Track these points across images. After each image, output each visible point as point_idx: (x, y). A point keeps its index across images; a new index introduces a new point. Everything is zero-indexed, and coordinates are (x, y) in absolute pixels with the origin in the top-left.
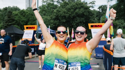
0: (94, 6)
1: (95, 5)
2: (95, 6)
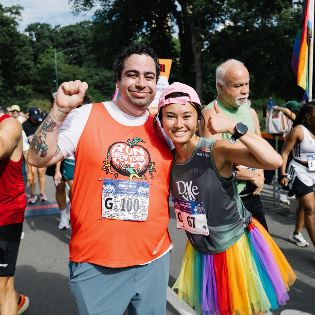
0: (19, 22)
1: (20, 17)
2: (21, 20)
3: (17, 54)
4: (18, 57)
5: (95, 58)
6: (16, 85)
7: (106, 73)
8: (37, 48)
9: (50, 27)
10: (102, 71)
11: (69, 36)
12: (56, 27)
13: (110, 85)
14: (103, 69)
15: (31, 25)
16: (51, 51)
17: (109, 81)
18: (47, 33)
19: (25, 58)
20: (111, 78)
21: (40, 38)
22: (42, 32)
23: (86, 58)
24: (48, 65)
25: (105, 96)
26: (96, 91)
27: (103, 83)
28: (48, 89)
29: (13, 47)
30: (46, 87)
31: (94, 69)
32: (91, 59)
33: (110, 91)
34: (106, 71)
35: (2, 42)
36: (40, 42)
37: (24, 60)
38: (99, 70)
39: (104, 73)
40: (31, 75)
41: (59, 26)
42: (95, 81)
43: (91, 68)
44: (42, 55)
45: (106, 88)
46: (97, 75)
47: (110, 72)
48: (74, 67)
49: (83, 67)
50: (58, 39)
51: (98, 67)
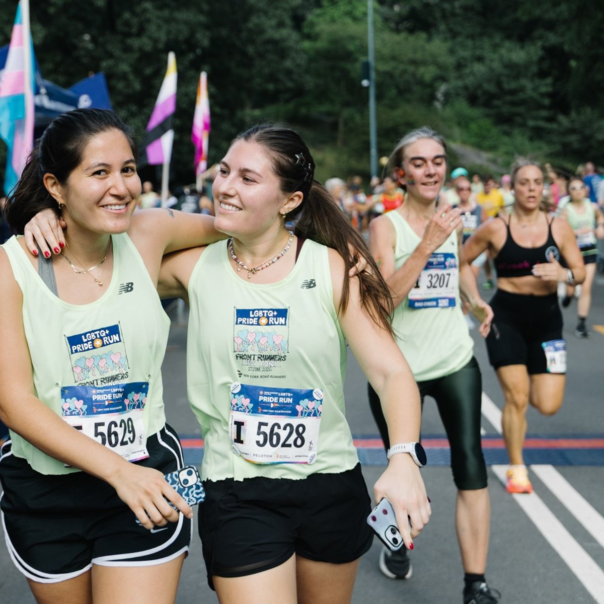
4: (254, 20)
6: (242, 107)
7: (510, 50)
10: (495, 47)
13: (522, 89)
14: (497, 39)
17: (517, 77)
19: (273, 22)
20: (527, 66)
23: (443, 11)
24: (335, 41)
25: (506, 127)
26: (475, 112)
27: (499, 84)
30: (324, 108)
31: (469, 43)
32: (458, 11)
33: (521, 109)
34: (507, 44)
37: (272, 27)
38: (486, 43)
39: (503, 51)
40: (289, 73)
42: (469, 81)
43: (459, 39)
44: (318, 11)
45: (509, 98)
46: (480, 59)
47: (522, 47)
48: (412, 39)
51: (481, 35)
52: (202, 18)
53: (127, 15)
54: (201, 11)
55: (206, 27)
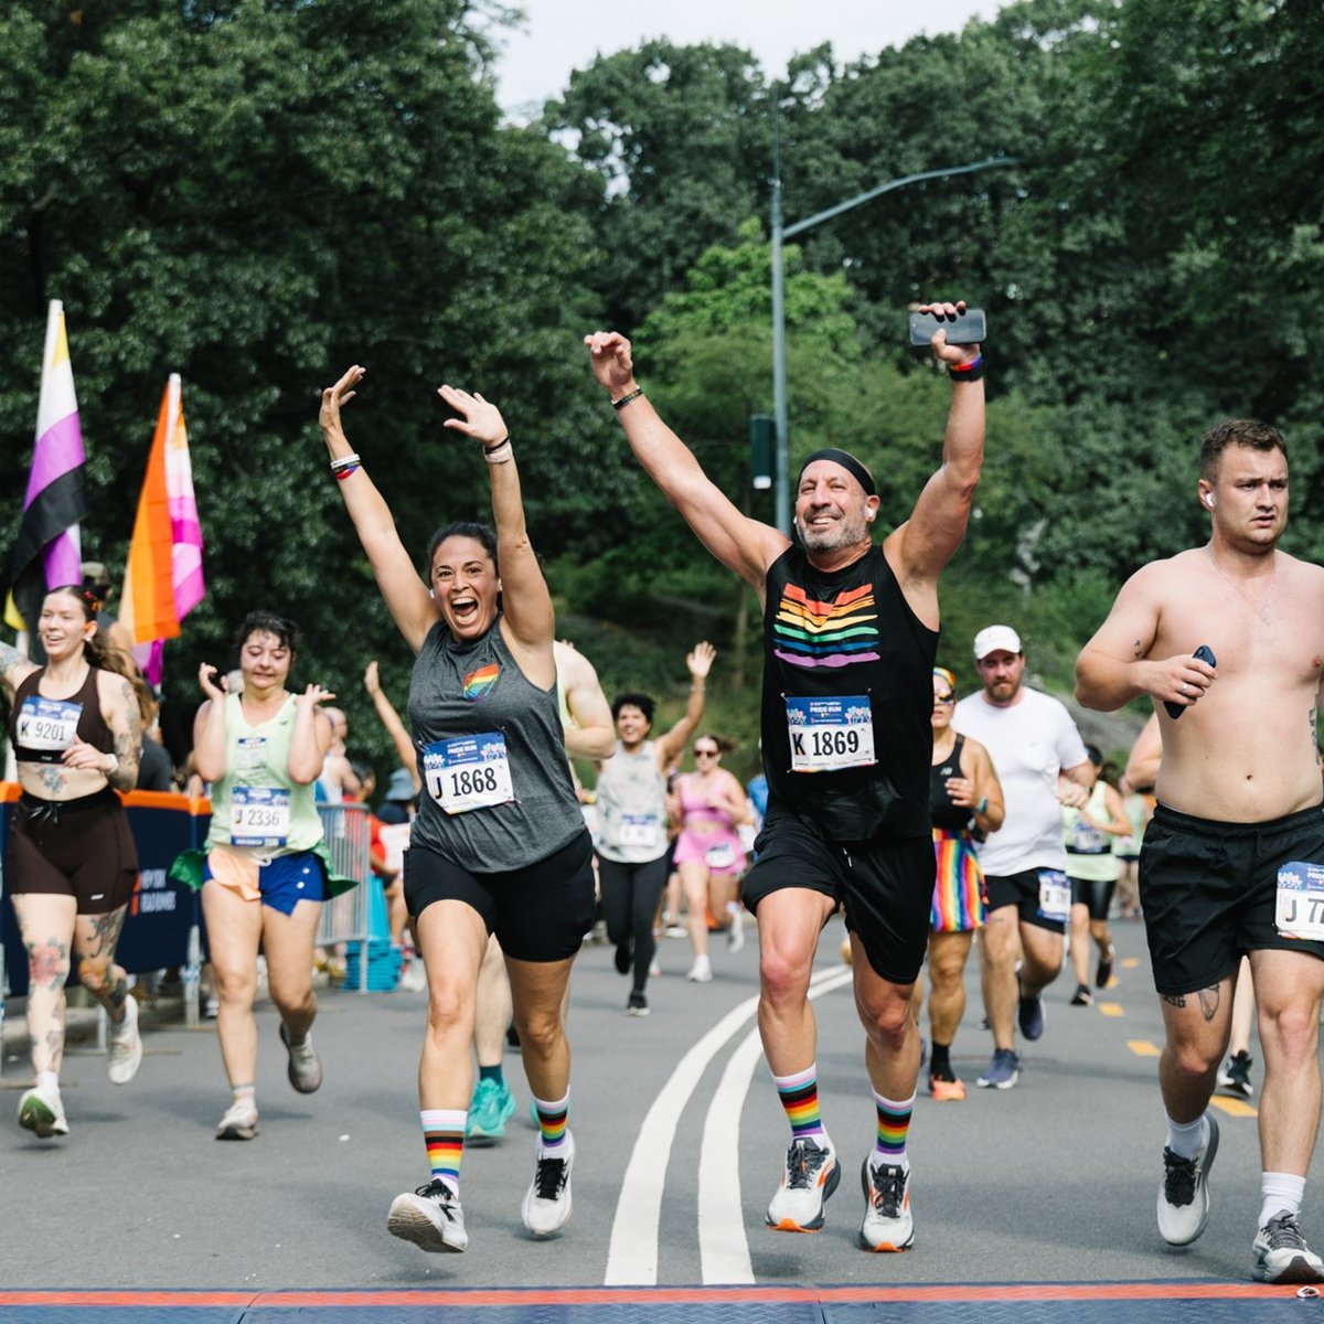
3: (461, 272)
5: (1123, 318)
8: (630, 250)
9: (748, 73)
11: (906, 135)
12: (797, 67)
15: (599, 63)
16: (745, 266)
18: (721, 124)
19: (523, 308)
21: (665, 169)
22: (686, 116)
23: (1040, 323)
28: (709, 596)
29: (432, 216)
31: (1117, 415)
35: (349, 178)
36: (660, 199)
37: (514, 321)
41: (823, 53)
43: (1086, 404)
44: (674, 298)
46: (1146, 462)
49: (1016, 397)
50: (813, 163)
51: (1150, 394)
52: (307, 285)
53: (77, 265)
54: (307, 264)
55: (316, 311)
